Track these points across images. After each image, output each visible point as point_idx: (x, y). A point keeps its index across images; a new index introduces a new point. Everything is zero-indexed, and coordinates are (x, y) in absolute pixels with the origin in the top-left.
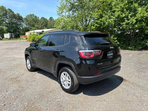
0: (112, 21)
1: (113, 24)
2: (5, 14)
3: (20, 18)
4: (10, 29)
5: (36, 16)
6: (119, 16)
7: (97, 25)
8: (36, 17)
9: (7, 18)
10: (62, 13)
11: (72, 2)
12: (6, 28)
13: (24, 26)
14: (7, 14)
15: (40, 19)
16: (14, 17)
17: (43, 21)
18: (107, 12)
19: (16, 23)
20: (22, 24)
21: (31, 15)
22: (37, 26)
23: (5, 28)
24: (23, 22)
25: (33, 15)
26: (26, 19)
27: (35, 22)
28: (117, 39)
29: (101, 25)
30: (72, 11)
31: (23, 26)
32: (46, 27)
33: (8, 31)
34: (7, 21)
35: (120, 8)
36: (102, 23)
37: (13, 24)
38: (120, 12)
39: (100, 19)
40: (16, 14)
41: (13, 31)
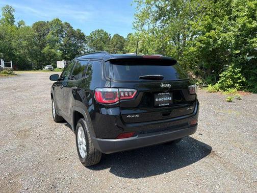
0: (230, 36)
1: (233, 42)
2: (60, 32)
3: (81, 37)
4: (65, 54)
5: (107, 32)
6: (244, 26)
7: (201, 45)
8: (106, 34)
9: (62, 37)
10: (143, 25)
11: (162, 4)
12: (61, 52)
13: (87, 49)
14: (63, 31)
15: (112, 37)
16: (73, 35)
17: (117, 40)
18: (222, 20)
19: (74, 45)
20: (84, 46)
21: (99, 31)
22: (107, 49)
23: (59, 53)
24: (86, 42)
25: (102, 31)
26: (91, 38)
27: (105, 43)
28: (240, 72)
29: (208, 44)
30: (160, 21)
31: (85, 49)
32: (121, 50)
33: (63, 58)
34: (62, 42)
35: (247, 9)
36: (211, 40)
37: (70, 46)
38: (246, 17)
39: (207, 34)
40: (76, 30)
41: (70, 56)
